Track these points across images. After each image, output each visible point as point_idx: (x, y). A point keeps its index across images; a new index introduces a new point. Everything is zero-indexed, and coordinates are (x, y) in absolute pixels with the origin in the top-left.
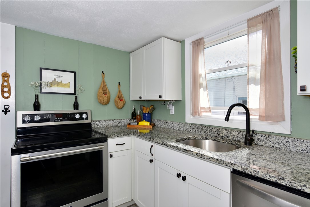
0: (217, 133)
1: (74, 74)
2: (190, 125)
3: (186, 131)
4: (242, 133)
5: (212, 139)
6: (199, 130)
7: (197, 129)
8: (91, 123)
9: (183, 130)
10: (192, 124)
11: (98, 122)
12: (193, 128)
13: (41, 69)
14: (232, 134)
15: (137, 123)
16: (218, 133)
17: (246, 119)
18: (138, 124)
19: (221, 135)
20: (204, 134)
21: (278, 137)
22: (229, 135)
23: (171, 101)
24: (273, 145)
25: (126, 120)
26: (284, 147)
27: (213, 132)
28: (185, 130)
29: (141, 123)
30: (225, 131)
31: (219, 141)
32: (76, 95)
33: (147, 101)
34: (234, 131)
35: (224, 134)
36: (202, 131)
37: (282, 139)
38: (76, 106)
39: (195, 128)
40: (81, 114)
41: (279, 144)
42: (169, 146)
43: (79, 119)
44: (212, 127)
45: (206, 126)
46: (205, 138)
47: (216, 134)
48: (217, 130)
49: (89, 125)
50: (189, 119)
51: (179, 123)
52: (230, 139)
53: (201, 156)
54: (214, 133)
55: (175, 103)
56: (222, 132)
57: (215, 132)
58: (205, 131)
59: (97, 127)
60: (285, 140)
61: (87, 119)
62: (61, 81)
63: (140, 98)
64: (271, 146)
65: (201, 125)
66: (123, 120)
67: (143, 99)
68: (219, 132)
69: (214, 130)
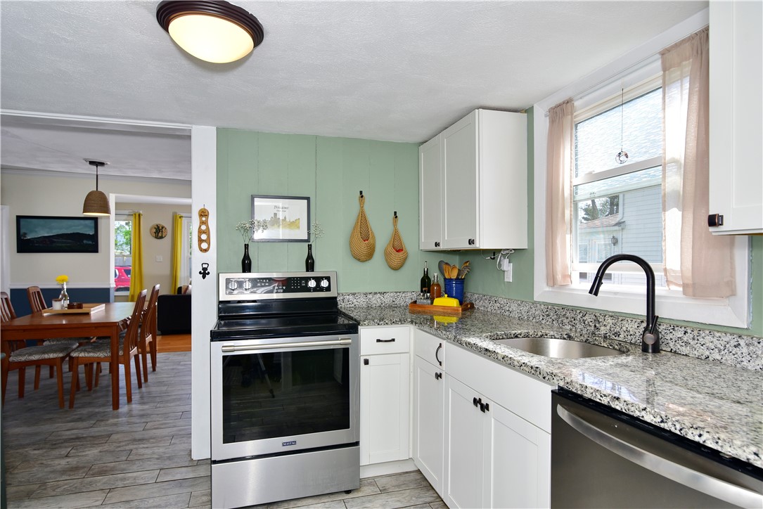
0: (595, 326)
1: (306, 201)
2: (543, 306)
3: (534, 320)
5: (582, 338)
6: (560, 319)
7: (555, 316)
8: (336, 298)
9: (528, 317)
10: (545, 304)
11: (351, 297)
12: (547, 313)
13: (253, 198)
14: (624, 329)
15: (429, 301)
16: (597, 325)
17: (645, 292)
18: (432, 303)
19: (603, 330)
21: (718, 334)
22: (618, 329)
23: (507, 252)
24: (707, 353)
25: (409, 294)
26: (729, 359)
27: (586, 323)
28: (531, 319)
29: (437, 302)
30: (610, 321)
31: (596, 343)
32: (310, 243)
33: (453, 251)
34: (630, 322)
35: (608, 328)
36: (566, 321)
37: (727, 339)
38: (310, 265)
39: (552, 314)
40: (318, 280)
41: (720, 351)
42: (464, 345)
43: (315, 290)
44: (585, 311)
45: (573, 309)
46: (565, 336)
47: (593, 328)
48: (594, 318)
49: (333, 300)
50: (542, 292)
51: (519, 302)
52: (620, 339)
53: (509, 362)
55: (514, 254)
56: (605, 323)
57: (591, 324)
58: (571, 321)
59: (348, 306)
60: (733, 343)
61: (328, 289)
62: (285, 218)
63: (437, 244)
64: (703, 357)
65: (563, 307)
66: (404, 295)
67: (442, 247)
68: (599, 322)
69: (588, 318)
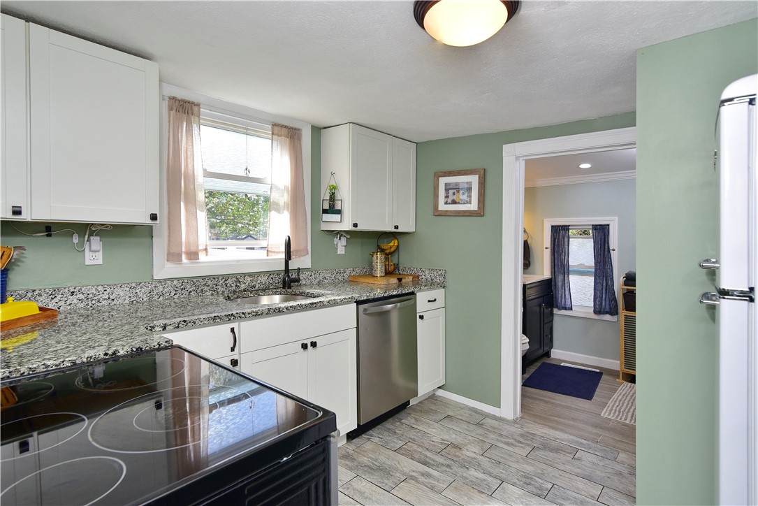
0: (236, 286)
2: (175, 282)
3: (161, 298)
4: (271, 276)
6: (199, 289)
7: (193, 288)
9: (150, 298)
10: (178, 279)
14: (259, 282)
16: (238, 284)
19: (243, 287)
20: (211, 292)
22: (254, 283)
26: (308, 282)
27: (228, 285)
28: (156, 297)
30: (248, 279)
34: (262, 276)
35: (247, 284)
36: (206, 289)
37: (307, 273)
39: (189, 287)
44: (226, 277)
45: (214, 277)
47: (234, 288)
48: (235, 280)
51: (133, 285)
54: (232, 287)
55: (112, 231)
56: (244, 282)
58: (213, 288)
65: (203, 278)
68: (240, 282)
69: (230, 281)
